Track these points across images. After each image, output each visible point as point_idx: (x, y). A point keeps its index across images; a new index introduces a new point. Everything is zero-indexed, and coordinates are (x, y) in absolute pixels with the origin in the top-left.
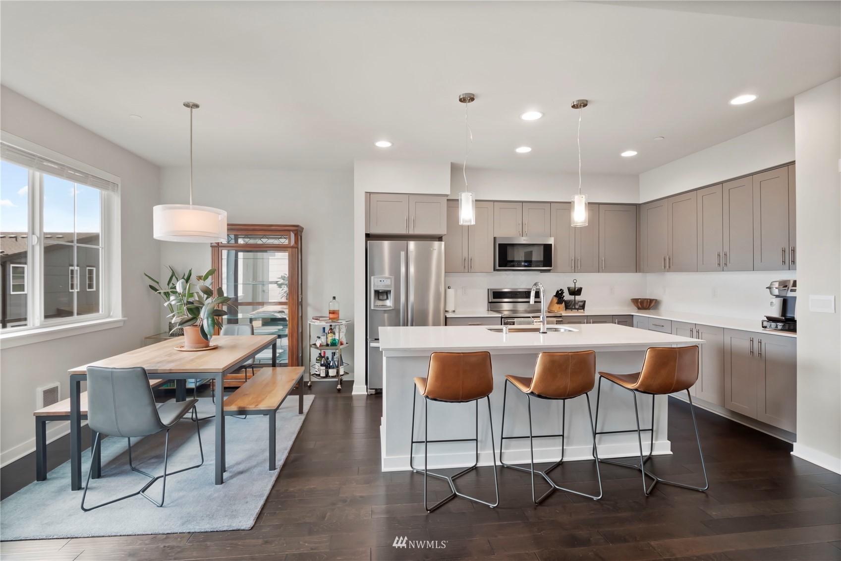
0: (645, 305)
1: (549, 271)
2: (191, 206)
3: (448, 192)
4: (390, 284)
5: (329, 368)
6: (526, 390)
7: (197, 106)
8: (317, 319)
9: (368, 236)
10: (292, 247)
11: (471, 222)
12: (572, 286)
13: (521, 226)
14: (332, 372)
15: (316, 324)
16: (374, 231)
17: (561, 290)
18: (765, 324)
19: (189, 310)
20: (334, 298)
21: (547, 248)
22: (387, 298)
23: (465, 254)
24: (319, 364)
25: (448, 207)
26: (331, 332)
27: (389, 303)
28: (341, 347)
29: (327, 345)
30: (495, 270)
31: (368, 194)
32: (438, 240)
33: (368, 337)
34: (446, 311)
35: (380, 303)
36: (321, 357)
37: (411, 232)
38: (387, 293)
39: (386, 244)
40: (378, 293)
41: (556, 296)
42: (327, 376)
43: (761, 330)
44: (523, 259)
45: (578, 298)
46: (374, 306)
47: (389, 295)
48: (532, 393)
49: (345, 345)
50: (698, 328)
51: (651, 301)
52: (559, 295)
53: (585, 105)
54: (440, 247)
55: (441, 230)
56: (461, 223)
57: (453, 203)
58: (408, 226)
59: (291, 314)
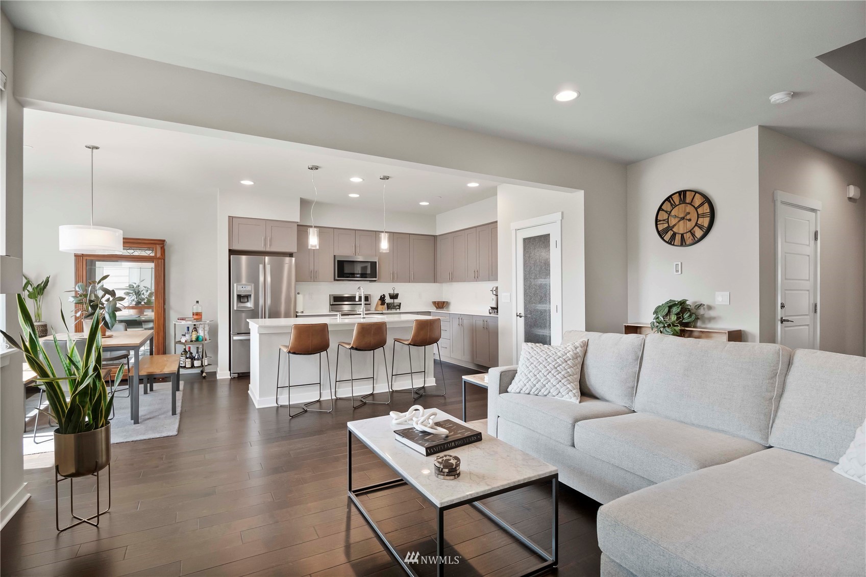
0: (440, 305)
1: (375, 281)
2: (92, 226)
3: (299, 221)
4: (250, 289)
5: (195, 360)
6: (348, 347)
7: (97, 148)
8: (183, 320)
9: (232, 252)
10: (159, 258)
11: (316, 247)
12: (392, 292)
13: (354, 248)
14: (197, 363)
15: (183, 323)
16: (236, 247)
17: (384, 295)
18: (491, 311)
19: (92, 306)
20: (198, 302)
21: (373, 264)
22: (248, 301)
23: (312, 268)
24: (184, 358)
25: (298, 231)
26: (195, 331)
27: (250, 305)
28: (206, 342)
29: (192, 341)
30: (335, 280)
31: (231, 219)
32: (288, 255)
33: (231, 332)
34: (297, 312)
35: (242, 305)
36: (185, 351)
37: (268, 249)
38: (247, 297)
39: (244, 258)
40: (239, 297)
41: (380, 299)
42: (193, 366)
43: (489, 315)
44: (360, 272)
45: (396, 301)
46: (237, 307)
47: (249, 299)
48: (352, 348)
49: (208, 341)
50: (462, 316)
51: (444, 302)
52: (382, 299)
53: (388, 179)
54: (291, 262)
55: (293, 248)
56: (310, 247)
57: (302, 229)
58: (265, 245)
59: (157, 316)
